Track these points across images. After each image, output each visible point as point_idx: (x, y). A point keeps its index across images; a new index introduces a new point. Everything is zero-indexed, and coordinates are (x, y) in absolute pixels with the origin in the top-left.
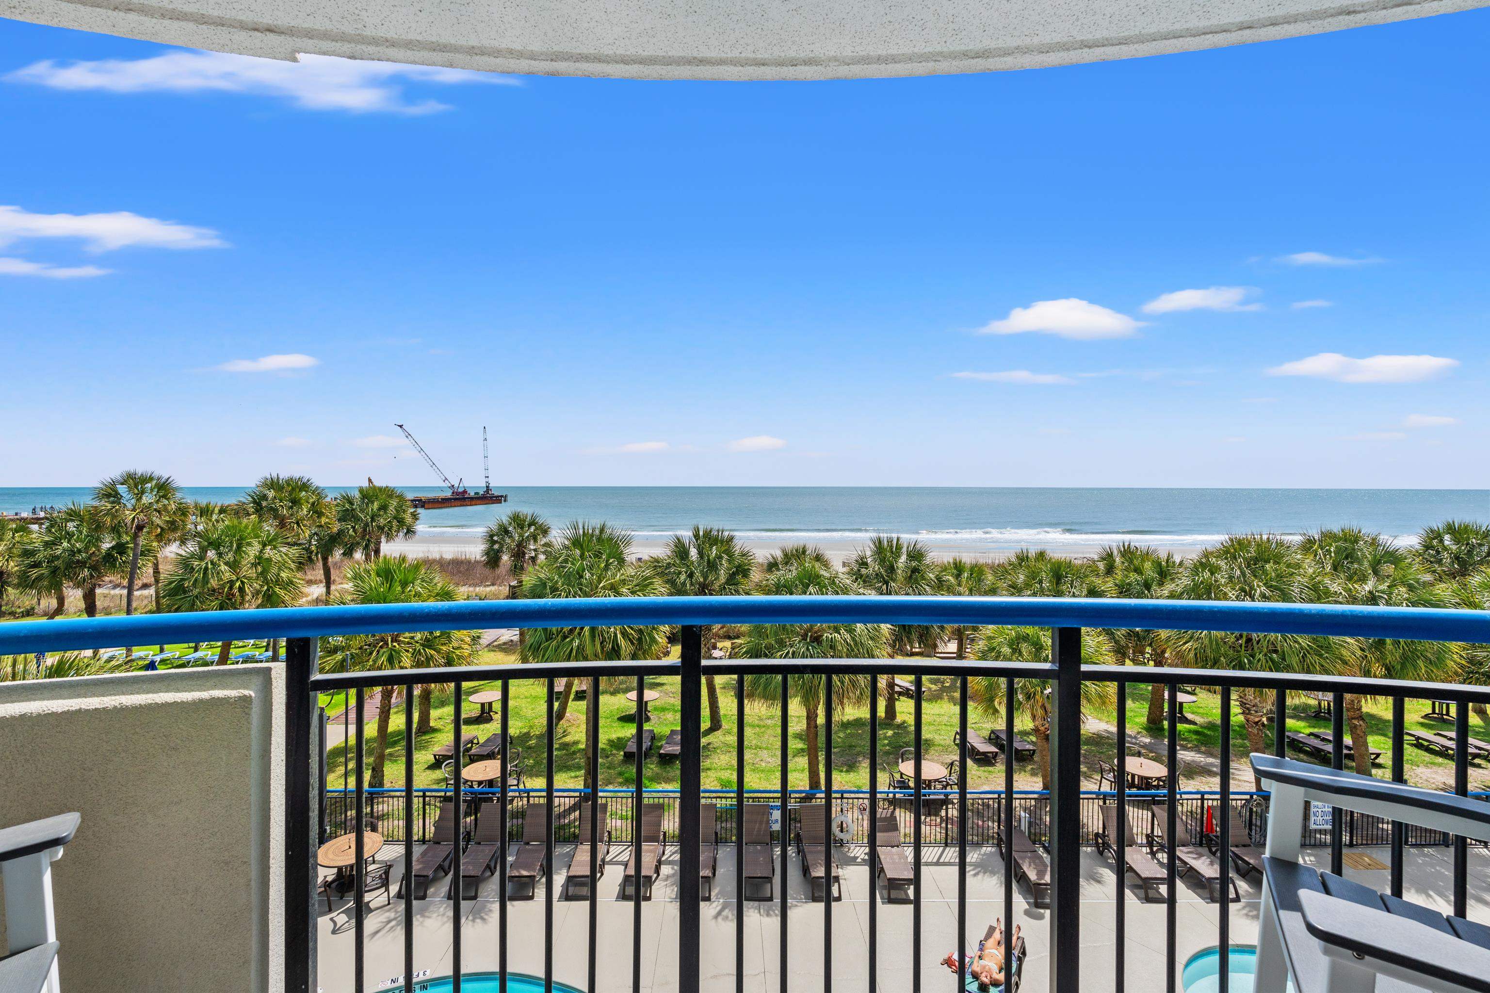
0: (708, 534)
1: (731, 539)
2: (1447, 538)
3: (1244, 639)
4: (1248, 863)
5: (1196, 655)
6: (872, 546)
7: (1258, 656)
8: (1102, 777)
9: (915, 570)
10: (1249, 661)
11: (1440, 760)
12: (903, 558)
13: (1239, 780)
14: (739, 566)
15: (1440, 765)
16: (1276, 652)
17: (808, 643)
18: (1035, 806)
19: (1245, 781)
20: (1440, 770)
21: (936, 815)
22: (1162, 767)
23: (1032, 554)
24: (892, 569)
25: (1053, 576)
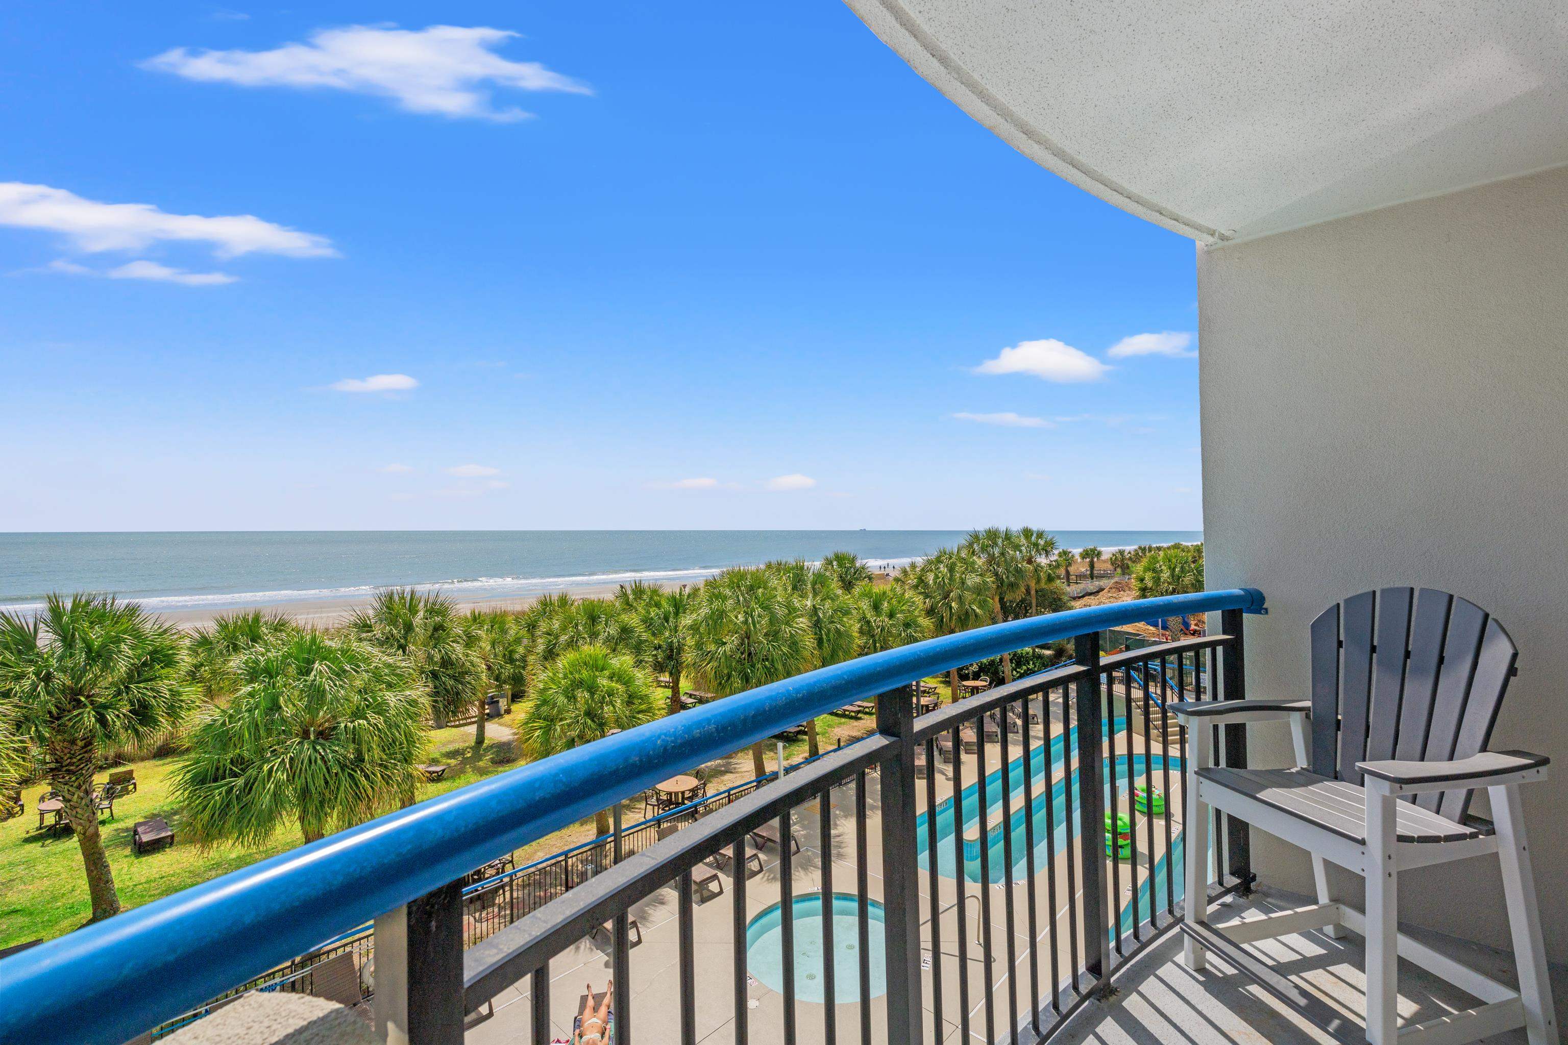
0: (82, 608)
1: (132, 611)
2: (835, 563)
3: (746, 654)
4: (763, 837)
5: (715, 672)
6: (376, 605)
7: (757, 666)
8: (647, 804)
9: (438, 628)
10: (751, 670)
11: (843, 720)
12: (421, 614)
13: (741, 772)
14: (155, 652)
15: (844, 723)
16: (767, 660)
17: (314, 742)
18: (592, 855)
19: (745, 772)
20: (845, 727)
21: (493, 905)
22: (692, 778)
23: (555, 598)
24: (409, 628)
25: (589, 618)
